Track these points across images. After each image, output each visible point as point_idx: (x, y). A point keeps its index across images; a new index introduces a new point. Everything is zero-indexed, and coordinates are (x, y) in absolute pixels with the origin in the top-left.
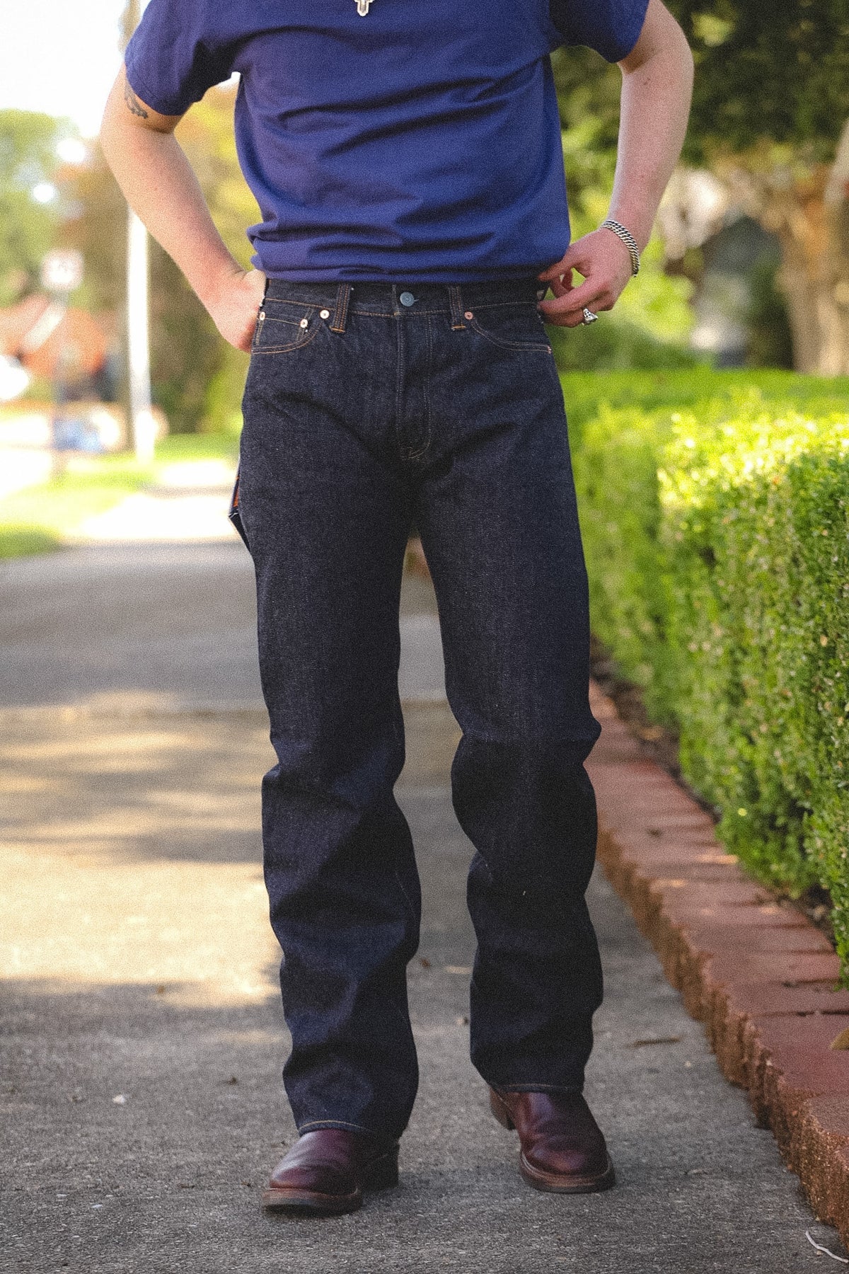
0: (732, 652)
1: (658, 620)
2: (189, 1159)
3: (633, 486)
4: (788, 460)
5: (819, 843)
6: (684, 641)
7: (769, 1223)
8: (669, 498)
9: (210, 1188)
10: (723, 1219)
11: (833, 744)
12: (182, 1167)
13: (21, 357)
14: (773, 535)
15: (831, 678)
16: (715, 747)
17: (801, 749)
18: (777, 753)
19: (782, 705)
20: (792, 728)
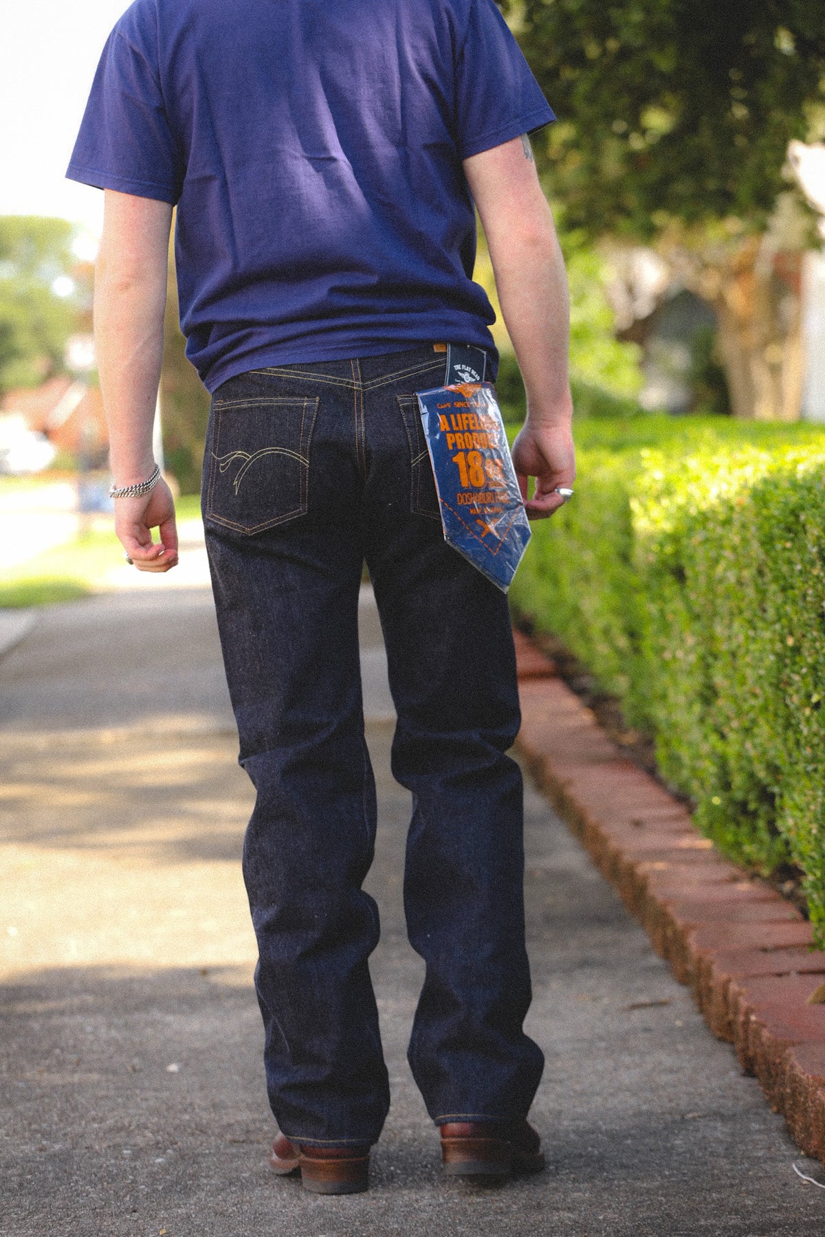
0: (703, 658)
1: (633, 634)
2: (239, 1118)
3: (607, 516)
4: (751, 483)
5: (790, 822)
6: (659, 651)
7: (759, 1158)
8: (641, 524)
9: (259, 1142)
10: (718, 1156)
11: (801, 732)
12: (233, 1125)
13: (47, 433)
14: (740, 550)
15: (798, 673)
16: (690, 744)
17: (770, 740)
18: (748, 745)
19: (753, 702)
20: (762, 721)
